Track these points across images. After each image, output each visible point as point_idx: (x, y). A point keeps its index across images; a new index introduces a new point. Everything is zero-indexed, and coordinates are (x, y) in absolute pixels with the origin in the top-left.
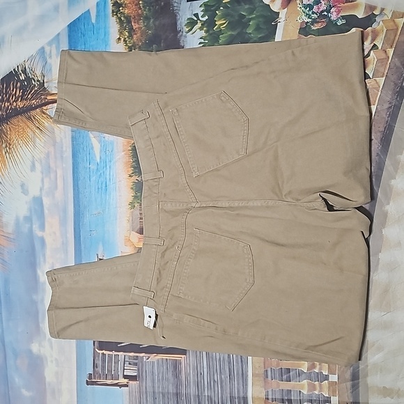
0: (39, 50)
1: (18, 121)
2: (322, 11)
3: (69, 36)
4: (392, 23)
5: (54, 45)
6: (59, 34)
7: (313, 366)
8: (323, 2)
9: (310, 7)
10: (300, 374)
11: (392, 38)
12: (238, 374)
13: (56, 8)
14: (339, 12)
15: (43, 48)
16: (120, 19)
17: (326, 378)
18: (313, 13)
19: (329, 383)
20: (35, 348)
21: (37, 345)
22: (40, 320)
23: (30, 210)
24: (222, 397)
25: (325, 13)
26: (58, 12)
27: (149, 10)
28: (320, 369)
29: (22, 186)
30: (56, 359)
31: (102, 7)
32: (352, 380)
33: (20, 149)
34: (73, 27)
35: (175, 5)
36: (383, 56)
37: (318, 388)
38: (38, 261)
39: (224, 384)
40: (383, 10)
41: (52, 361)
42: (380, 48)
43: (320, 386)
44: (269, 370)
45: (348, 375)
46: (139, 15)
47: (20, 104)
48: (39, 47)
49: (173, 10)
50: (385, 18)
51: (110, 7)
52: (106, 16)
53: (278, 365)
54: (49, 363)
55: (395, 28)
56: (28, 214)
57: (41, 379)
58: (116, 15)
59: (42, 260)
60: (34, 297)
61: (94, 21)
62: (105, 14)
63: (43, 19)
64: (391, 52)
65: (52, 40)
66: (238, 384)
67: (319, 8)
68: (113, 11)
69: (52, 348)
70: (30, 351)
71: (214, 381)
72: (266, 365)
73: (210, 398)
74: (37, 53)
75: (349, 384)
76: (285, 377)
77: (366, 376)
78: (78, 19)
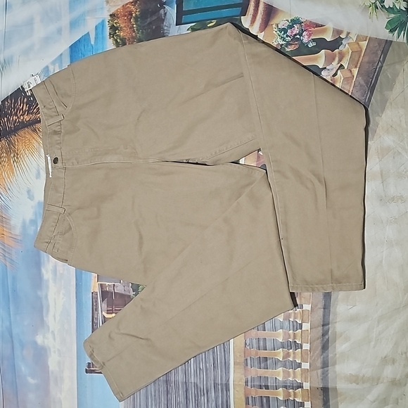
0: (44, 69)
1: (25, 133)
2: (295, 35)
3: (71, 56)
4: (357, 46)
5: (57, 65)
6: (61, 55)
7: (288, 355)
8: (296, 27)
9: (285, 31)
10: (276, 362)
11: (357, 59)
12: (221, 362)
13: (59, 31)
14: (310, 35)
15: (47, 67)
16: (116, 41)
17: (299, 365)
18: (287, 36)
19: (302, 370)
20: (39, 339)
21: (41, 337)
22: (44, 315)
23: (36, 214)
24: (207, 384)
25: (298, 36)
26: (61, 34)
27: (142, 32)
28: (294, 357)
29: (29, 192)
30: (59, 350)
31: (100, 30)
32: (323, 368)
33: (26, 159)
34: (74, 48)
35: (166, 28)
36: (349, 75)
37: (292, 375)
38: (42, 261)
39: (209, 371)
40: (348, 33)
41: (55, 352)
42: (346, 68)
43: (294, 373)
44: (249, 359)
45: (319, 364)
46: (133, 37)
47: (27, 118)
48: (44, 66)
49: (163, 33)
50: (351, 41)
51: (107, 30)
52: (103, 38)
53: (257, 354)
54: (52, 353)
55: (359, 50)
56: (33, 218)
57: (45, 368)
58: (113, 37)
59: (46, 259)
60: (39, 293)
61: (93, 43)
62: (103, 37)
63: (47, 41)
64: (355, 71)
65: (56, 60)
66: (221, 371)
67: (292, 32)
68: (110, 34)
69: (54, 339)
70: (35, 343)
71: (200, 368)
72: (246, 355)
73: (196, 385)
74: (42, 72)
75: (320, 371)
76: (262, 365)
77: (334, 364)
78: (79, 40)
